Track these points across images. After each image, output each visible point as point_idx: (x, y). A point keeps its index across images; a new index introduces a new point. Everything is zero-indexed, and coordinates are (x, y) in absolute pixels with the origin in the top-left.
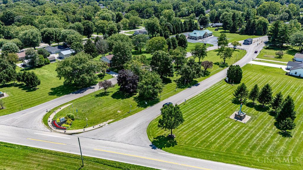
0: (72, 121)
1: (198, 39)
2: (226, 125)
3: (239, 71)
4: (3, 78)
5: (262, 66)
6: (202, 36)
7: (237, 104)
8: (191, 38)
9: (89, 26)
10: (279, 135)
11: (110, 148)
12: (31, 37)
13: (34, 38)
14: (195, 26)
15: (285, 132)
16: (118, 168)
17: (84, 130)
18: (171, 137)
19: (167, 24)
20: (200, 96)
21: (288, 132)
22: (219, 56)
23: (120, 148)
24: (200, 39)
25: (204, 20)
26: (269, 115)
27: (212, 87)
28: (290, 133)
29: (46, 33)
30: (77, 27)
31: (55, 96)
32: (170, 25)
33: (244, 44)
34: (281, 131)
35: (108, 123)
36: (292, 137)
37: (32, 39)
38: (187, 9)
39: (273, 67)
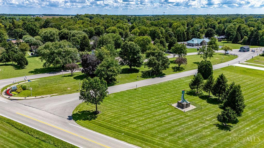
0: (22, 90)
1: (195, 46)
2: (161, 111)
3: (208, 67)
4: (4, 58)
5: (245, 68)
6: (199, 43)
7: (190, 95)
8: (189, 45)
9: (99, 31)
10: (215, 127)
11: (31, 114)
12: (49, 35)
13: (51, 36)
14: (198, 36)
15: (226, 125)
16: (21, 131)
17: (25, 98)
18: (96, 113)
19: (169, 32)
20: (157, 85)
21: (229, 125)
22: (200, 56)
23: (39, 115)
24: (197, 46)
25: (209, 32)
26: (219, 108)
27: (176, 80)
28: (231, 126)
29: (62, 33)
30: (90, 31)
31: (33, 74)
32: (172, 33)
33: (240, 51)
34: (221, 123)
35: (51, 96)
36: (230, 131)
37: (49, 37)
38: (199, 25)
39: (257, 70)
